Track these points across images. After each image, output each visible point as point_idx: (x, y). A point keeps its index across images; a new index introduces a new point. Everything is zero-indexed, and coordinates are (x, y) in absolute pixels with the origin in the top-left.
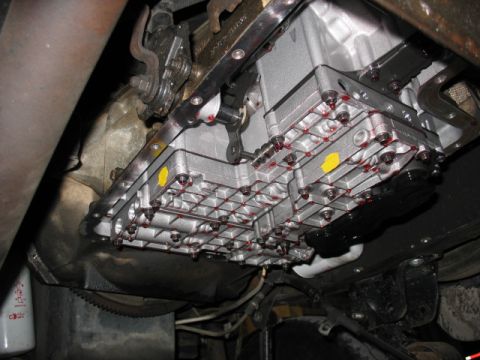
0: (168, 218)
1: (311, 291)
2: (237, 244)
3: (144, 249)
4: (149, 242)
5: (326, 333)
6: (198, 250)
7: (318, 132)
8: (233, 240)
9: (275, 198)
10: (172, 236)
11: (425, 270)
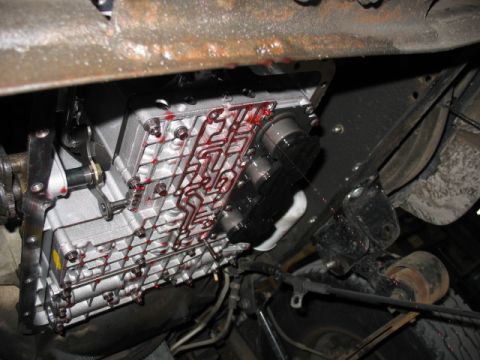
0: (89, 288)
1: (270, 269)
2: (172, 271)
3: (89, 319)
4: (88, 312)
5: (299, 305)
6: (140, 293)
7: (169, 154)
8: (165, 269)
9: (175, 222)
10: (105, 298)
11: (371, 193)
